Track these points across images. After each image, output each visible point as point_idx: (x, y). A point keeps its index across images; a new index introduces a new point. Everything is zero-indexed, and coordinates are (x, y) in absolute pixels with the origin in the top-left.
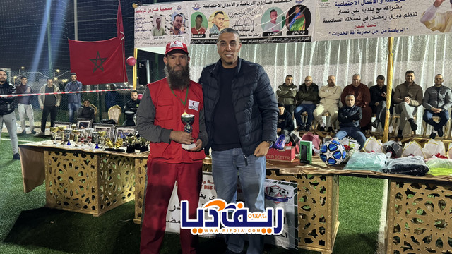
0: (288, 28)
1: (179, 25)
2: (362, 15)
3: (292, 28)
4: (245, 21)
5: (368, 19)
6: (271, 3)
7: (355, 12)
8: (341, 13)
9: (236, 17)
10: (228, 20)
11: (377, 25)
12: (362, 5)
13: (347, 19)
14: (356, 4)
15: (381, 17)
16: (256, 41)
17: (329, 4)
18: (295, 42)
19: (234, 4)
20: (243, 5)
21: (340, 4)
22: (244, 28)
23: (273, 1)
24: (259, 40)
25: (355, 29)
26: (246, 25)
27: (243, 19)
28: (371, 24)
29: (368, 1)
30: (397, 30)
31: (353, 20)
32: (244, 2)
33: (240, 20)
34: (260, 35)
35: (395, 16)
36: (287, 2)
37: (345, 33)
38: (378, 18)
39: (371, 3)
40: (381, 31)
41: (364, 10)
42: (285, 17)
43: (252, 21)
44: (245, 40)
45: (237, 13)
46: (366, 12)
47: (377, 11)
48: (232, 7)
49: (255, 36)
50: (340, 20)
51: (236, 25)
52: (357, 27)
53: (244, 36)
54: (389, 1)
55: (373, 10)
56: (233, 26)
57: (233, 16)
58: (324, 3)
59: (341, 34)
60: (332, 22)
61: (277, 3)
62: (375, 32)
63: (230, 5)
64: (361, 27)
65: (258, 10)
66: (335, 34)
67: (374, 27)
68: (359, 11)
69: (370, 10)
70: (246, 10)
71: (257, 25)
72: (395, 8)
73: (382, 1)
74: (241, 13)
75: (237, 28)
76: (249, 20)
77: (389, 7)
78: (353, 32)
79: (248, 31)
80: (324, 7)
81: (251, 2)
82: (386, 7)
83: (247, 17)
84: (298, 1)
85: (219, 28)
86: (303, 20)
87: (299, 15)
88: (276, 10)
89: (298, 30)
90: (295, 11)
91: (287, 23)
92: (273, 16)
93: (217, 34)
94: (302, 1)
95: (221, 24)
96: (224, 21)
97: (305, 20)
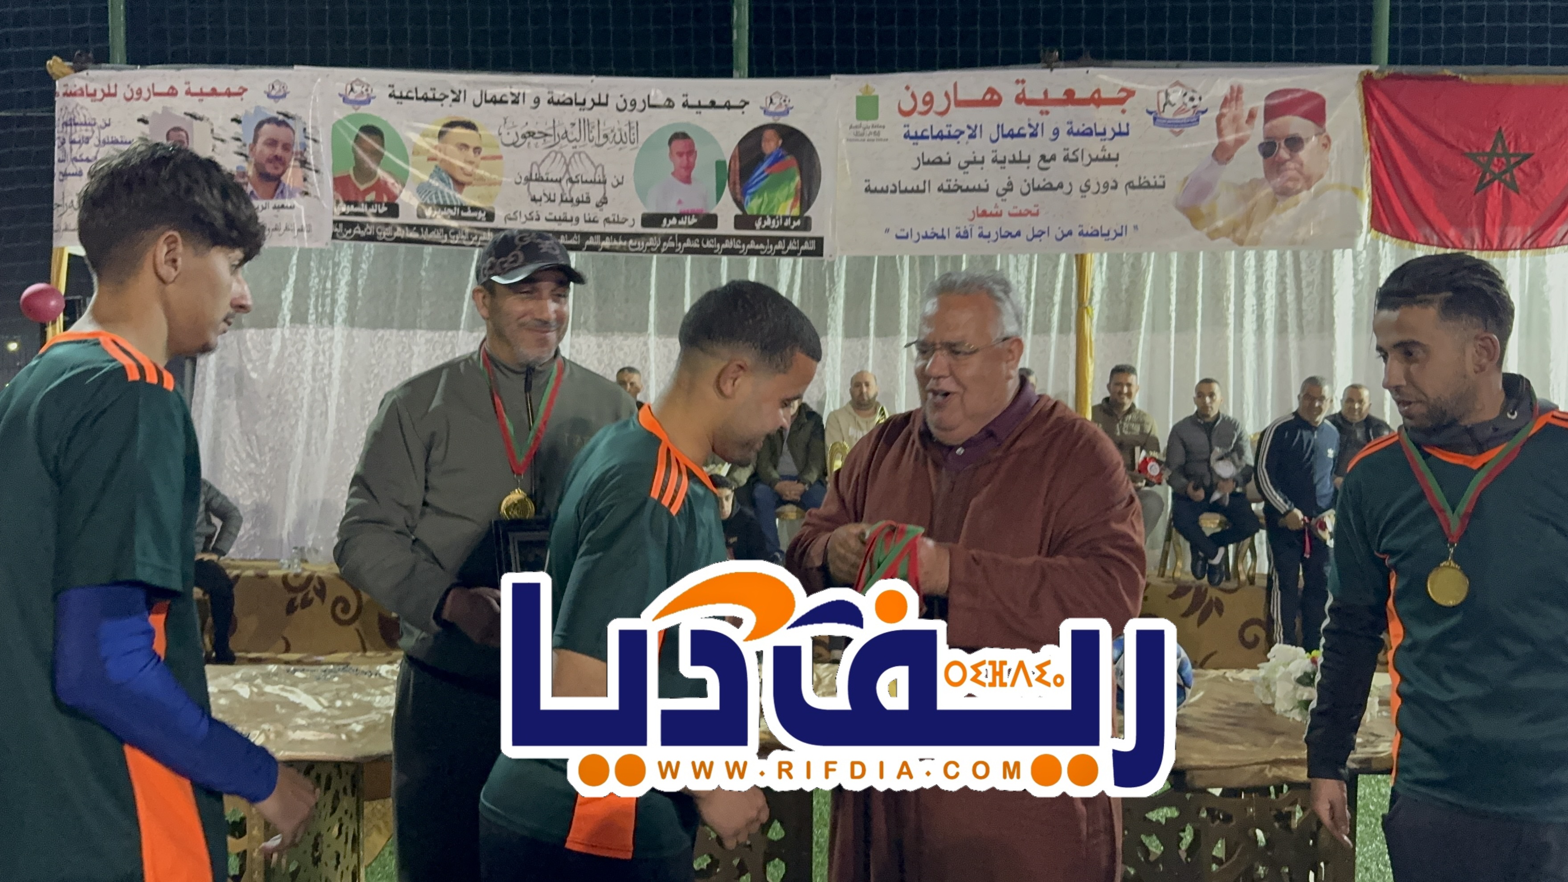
0: (740, 204)
1: (280, 162)
2: (995, 177)
3: (753, 206)
4: (568, 166)
5: (1011, 190)
6: (672, 107)
7: (969, 163)
8: (924, 163)
9: (532, 145)
10: (500, 157)
11: (1042, 212)
12: (994, 142)
13: (946, 187)
14: (972, 136)
15: (1055, 185)
16: (615, 243)
17: (881, 130)
18: (766, 255)
19: (521, 98)
20: (558, 103)
21: (919, 134)
22: (567, 192)
23: (678, 102)
24: (628, 240)
25: (972, 220)
26: (574, 179)
27: (562, 156)
28: (1022, 208)
29: (1012, 130)
30: (1105, 231)
31: (963, 191)
32: (561, 93)
33: (548, 161)
34: (630, 222)
35: (1098, 184)
36: (732, 111)
37: (940, 234)
38: (1044, 189)
39: (1024, 135)
40: (1056, 232)
41: (1000, 158)
42: (725, 162)
43: (596, 168)
44: (569, 239)
45: (536, 130)
46: (1007, 164)
47: (1042, 164)
48: (515, 106)
49: (612, 225)
50: (921, 188)
51: (534, 177)
52: (979, 216)
53: (565, 220)
54: (1078, 134)
55: (1028, 161)
56: (518, 180)
57: (521, 141)
58: (864, 123)
59: (926, 237)
60: (894, 192)
61: (694, 111)
62: (1035, 236)
63: (504, 99)
64: (991, 215)
65: (620, 130)
66: (904, 234)
67: (1034, 218)
68: (982, 162)
69: (1021, 161)
70: (573, 124)
71: (619, 184)
72: (1097, 159)
73: (1056, 132)
74: (551, 132)
75: (537, 189)
76: (587, 163)
77: (1079, 154)
78: (966, 232)
79: (583, 202)
80: (866, 138)
81: (591, 96)
82: (1071, 152)
83: (579, 149)
84: (772, 108)
85: (460, 185)
86: (792, 179)
87: (777, 159)
88: (690, 134)
89: (775, 213)
90: (763, 145)
91: (735, 184)
92: (680, 154)
93: (452, 207)
94: (787, 112)
95: (469, 168)
96: (483, 158)
97: (798, 179)
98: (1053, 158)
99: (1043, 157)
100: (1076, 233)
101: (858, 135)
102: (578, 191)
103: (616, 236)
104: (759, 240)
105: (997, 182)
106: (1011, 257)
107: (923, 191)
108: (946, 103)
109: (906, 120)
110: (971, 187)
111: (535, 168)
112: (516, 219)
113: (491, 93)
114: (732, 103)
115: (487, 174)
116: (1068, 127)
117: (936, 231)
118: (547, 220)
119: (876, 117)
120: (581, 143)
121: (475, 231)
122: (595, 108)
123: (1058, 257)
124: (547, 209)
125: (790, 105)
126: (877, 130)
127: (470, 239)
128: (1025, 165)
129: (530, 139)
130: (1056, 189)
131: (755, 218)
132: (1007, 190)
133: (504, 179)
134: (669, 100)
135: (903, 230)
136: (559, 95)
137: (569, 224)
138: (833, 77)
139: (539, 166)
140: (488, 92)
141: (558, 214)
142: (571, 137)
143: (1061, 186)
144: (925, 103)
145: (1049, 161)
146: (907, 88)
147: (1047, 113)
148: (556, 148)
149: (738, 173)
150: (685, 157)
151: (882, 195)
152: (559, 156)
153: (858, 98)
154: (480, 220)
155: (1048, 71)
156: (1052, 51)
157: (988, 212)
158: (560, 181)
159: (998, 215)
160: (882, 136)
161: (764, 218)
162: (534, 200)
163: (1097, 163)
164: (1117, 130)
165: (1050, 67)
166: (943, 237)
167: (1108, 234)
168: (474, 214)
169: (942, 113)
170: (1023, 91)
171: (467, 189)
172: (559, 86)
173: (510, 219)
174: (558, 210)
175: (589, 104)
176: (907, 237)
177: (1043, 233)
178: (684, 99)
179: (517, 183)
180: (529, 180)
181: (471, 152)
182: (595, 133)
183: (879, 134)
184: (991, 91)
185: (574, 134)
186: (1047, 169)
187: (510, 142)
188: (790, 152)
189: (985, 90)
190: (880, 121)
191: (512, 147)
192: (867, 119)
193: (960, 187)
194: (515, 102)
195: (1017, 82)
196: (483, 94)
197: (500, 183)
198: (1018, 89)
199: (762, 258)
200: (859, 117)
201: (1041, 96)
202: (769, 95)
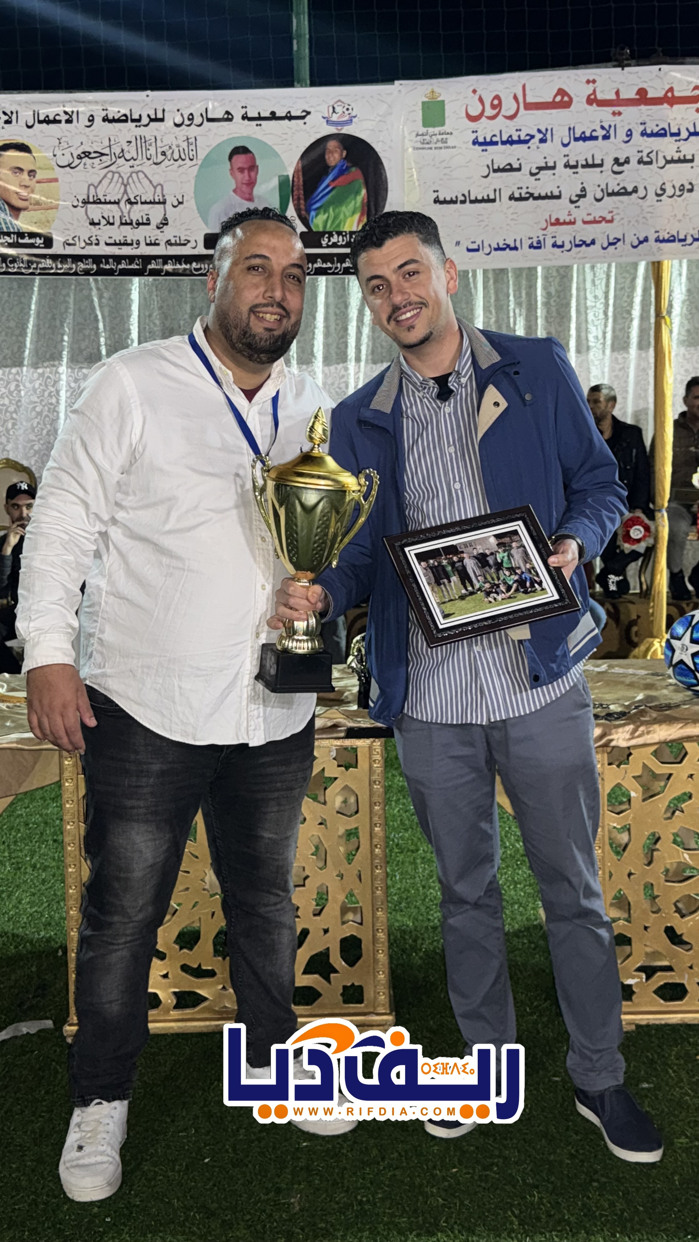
0: (305, 221)
2: (567, 183)
3: (319, 222)
4: (125, 186)
5: (584, 196)
6: (230, 120)
7: (540, 169)
8: (495, 171)
9: (88, 166)
10: (56, 180)
11: (617, 218)
12: (565, 145)
13: (517, 195)
14: (543, 141)
15: (630, 189)
16: (178, 266)
17: (448, 136)
18: (333, 274)
19: (74, 117)
20: (114, 121)
21: (488, 140)
22: (126, 214)
23: (237, 114)
24: (191, 264)
25: (545, 229)
26: (133, 200)
27: (120, 176)
28: (597, 215)
29: (584, 133)
30: (682, 237)
31: (536, 198)
32: (117, 110)
33: (105, 182)
34: (192, 244)
35: (674, 187)
36: (293, 122)
37: (512, 245)
38: (618, 194)
39: (596, 138)
40: (631, 239)
41: (572, 163)
42: (288, 176)
43: (155, 187)
44: (130, 264)
45: (92, 150)
46: (580, 170)
47: (616, 168)
48: (69, 125)
49: (174, 247)
50: (492, 197)
51: (91, 200)
52: (552, 224)
53: (126, 244)
54: (653, 135)
55: (601, 165)
56: (75, 204)
57: (77, 161)
58: (431, 130)
59: (498, 249)
60: (463, 202)
61: (254, 123)
62: (610, 244)
63: (57, 118)
64: (565, 223)
65: (178, 146)
66: (475, 246)
67: (609, 225)
68: (554, 168)
69: (594, 166)
70: (130, 142)
71: (180, 203)
72: (672, 161)
73: (629, 134)
74: (106, 151)
75: (95, 212)
76: (146, 182)
77: (653, 156)
78: (539, 242)
79: (143, 224)
80: (433, 146)
81: (146, 112)
82: (644, 154)
83: (136, 168)
84: (335, 118)
85: (16, 210)
86: (358, 193)
87: (341, 172)
88: (250, 149)
89: (341, 230)
90: (327, 157)
91: (299, 199)
92: (241, 170)
93: (8, 234)
94: (350, 122)
95: (24, 193)
96: (38, 182)
97: (364, 192)
98: (627, 161)
99: (616, 160)
100: (652, 238)
101: (425, 144)
102: (137, 213)
103: (178, 259)
104: (326, 258)
105: (570, 189)
106: (588, 266)
107: (494, 201)
108: (515, 106)
109: (473, 125)
110: (543, 194)
111: (92, 188)
112: (74, 245)
113: (44, 112)
114: (293, 114)
115: (43, 199)
116: (642, 128)
117: (507, 242)
118: (107, 244)
119: (443, 124)
120: (137, 162)
121: (34, 259)
122: (152, 124)
123: (635, 266)
124: (106, 233)
125: (353, 114)
126: (444, 136)
127: (29, 267)
128: (599, 169)
129: (86, 160)
130: (630, 194)
131: (322, 234)
132: (580, 196)
133: (61, 203)
134: (228, 113)
135: (474, 242)
136: (114, 111)
137: (130, 247)
138: (397, 83)
139: (96, 188)
140: (40, 112)
141: (118, 238)
142: (128, 156)
143: (635, 190)
144: (493, 107)
145: (621, 164)
146: (474, 91)
147: (620, 114)
148: (113, 168)
149: (302, 187)
150: (246, 172)
151: (452, 206)
152: (116, 175)
153: (424, 103)
154: (38, 247)
155: (619, 69)
156: (623, 49)
157: (562, 221)
158: (117, 203)
159: (572, 223)
160: (450, 144)
161: (331, 235)
162: (93, 223)
163: (672, 165)
164: (692, 130)
165: (623, 67)
166: (516, 248)
167: (684, 240)
168: (32, 241)
169: (512, 117)
170: (594, 91)
171: (23, 214)
172: (112, 103)
173: (69, 244)
174: (118, 233)
175: (145, 120)
176: (477, 250)
177: (619, 240)
178: (243, 111)
179: (75, 207)
180: (86, 202)
181: (25, 176)
182: (152, 151)
183: (444, 141)
184: (561, 92)
185: (131, 152)
186: (620, 173)
187: (66, 164)
188: (355, 165)
189: (555, 91)
190: (446, 128)
191: (68, 168)
192: (434, 126)
193: (531, 195)
194: (69, 121)
195: (588, 82)
196: (36, 114)
197: (56, 207)
198: (590, 89)
199: (330, 277)
200: (425, 125)
201: (614, 97)
202: (331, 103)
